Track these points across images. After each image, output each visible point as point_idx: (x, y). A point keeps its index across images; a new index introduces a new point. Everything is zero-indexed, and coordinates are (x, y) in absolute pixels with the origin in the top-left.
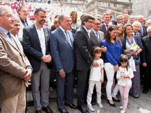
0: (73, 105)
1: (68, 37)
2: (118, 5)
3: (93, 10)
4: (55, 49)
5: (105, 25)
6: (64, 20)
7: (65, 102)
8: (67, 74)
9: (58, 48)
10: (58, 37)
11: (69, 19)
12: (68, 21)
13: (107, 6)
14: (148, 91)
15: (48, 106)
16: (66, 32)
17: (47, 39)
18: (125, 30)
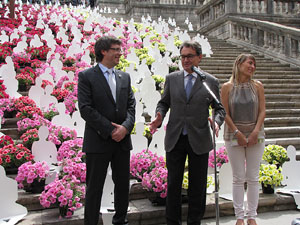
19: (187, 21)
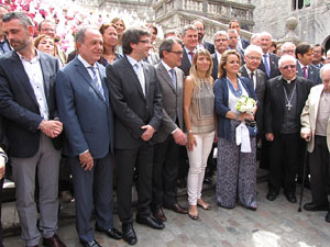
0: (114, 230)
1: (96, 80)
2: (224, 8)
3: (170, 17)
4: (68, 107)
5: (188, 51)
6: (86, 42)
7: (96, 224)
8: (97, 161)
9: (75, 105)
10: (73, 79)
11: (96, 38)
12: (95, 43)
13: (201, 10)
14: (278, 194)
15: (55, 236)
16: (92, 69)
17: (48, 83)
18: (225, 64)
19: (145, 14)
